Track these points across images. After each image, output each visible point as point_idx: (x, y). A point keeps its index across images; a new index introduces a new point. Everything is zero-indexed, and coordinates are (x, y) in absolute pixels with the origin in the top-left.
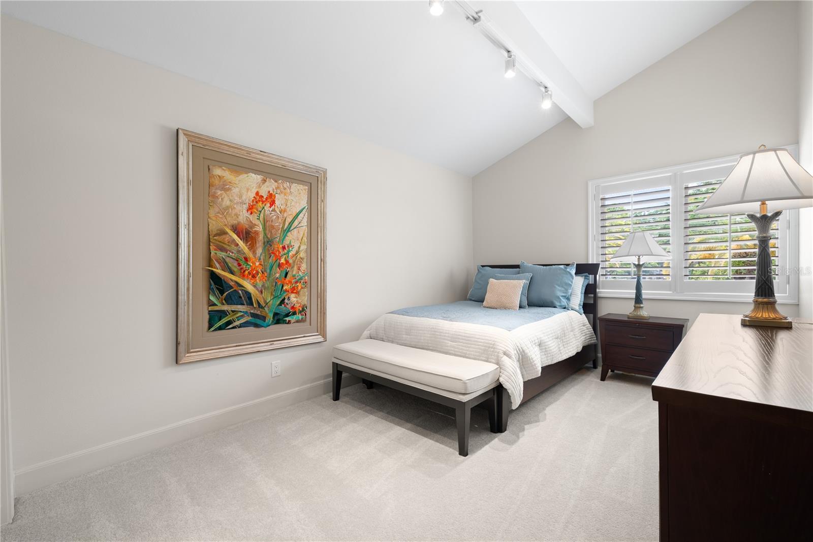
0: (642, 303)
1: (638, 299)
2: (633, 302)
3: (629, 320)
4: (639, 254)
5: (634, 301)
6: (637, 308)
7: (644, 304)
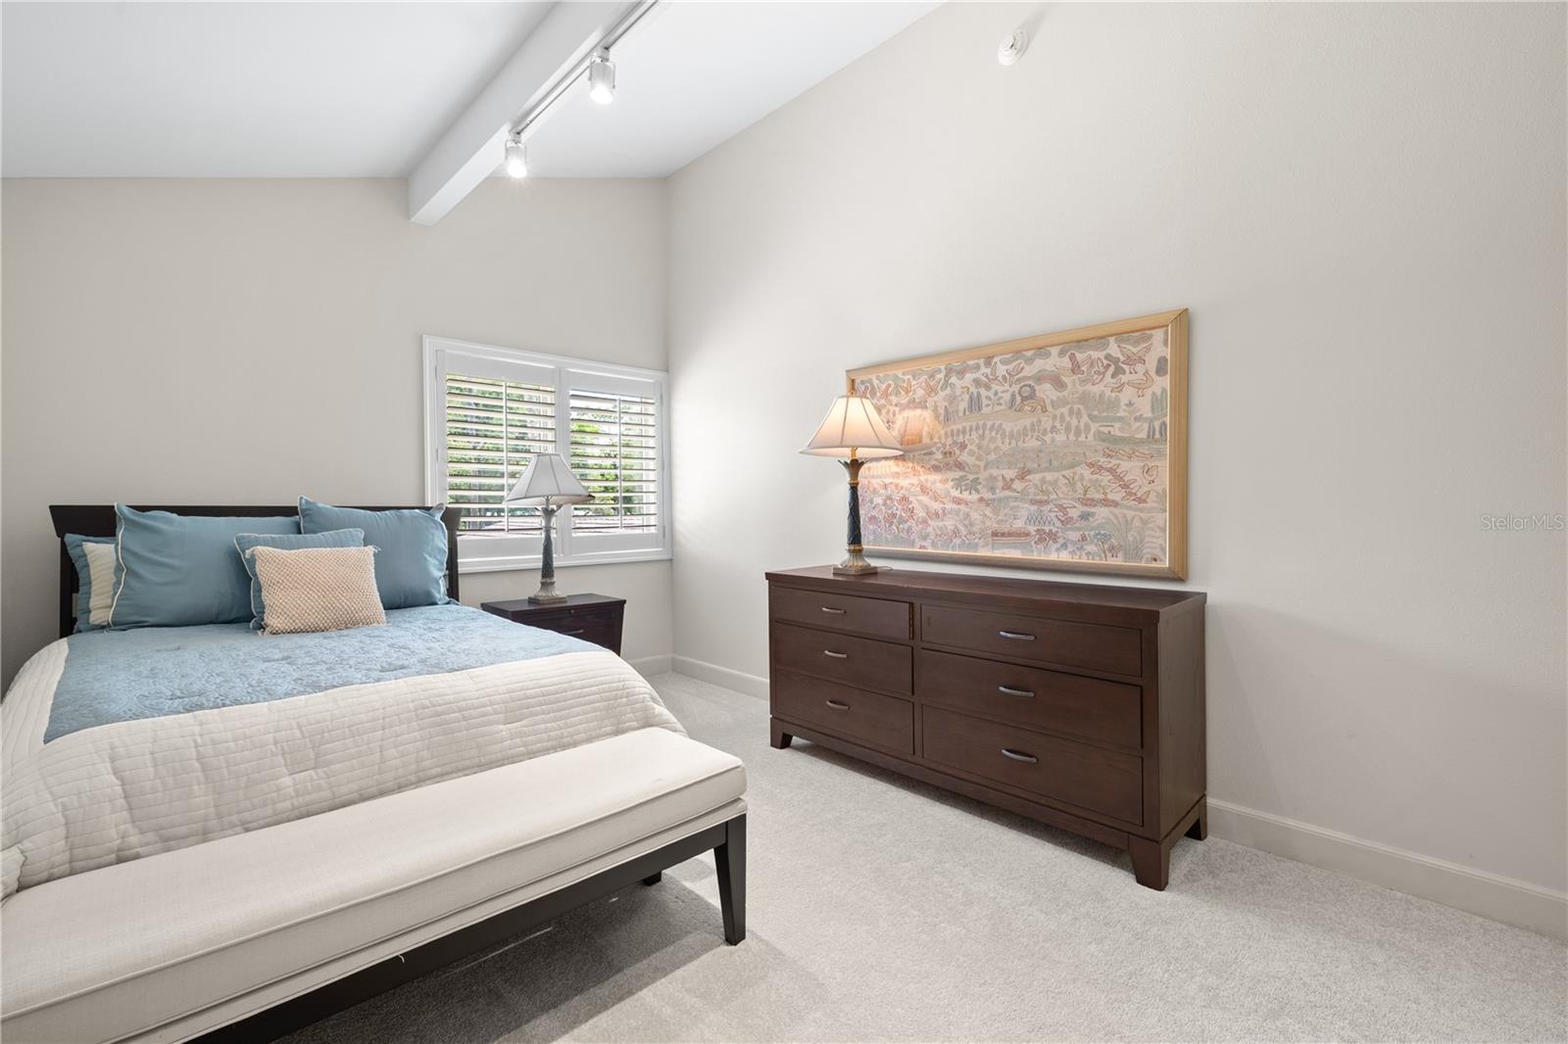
0: (553, 576)
1: (547, 570)
2: (539, 576)
3: (532, 608)
4: (548, 493)
5: (540, 573)
6: (544, 585)
7: (557, 577)
